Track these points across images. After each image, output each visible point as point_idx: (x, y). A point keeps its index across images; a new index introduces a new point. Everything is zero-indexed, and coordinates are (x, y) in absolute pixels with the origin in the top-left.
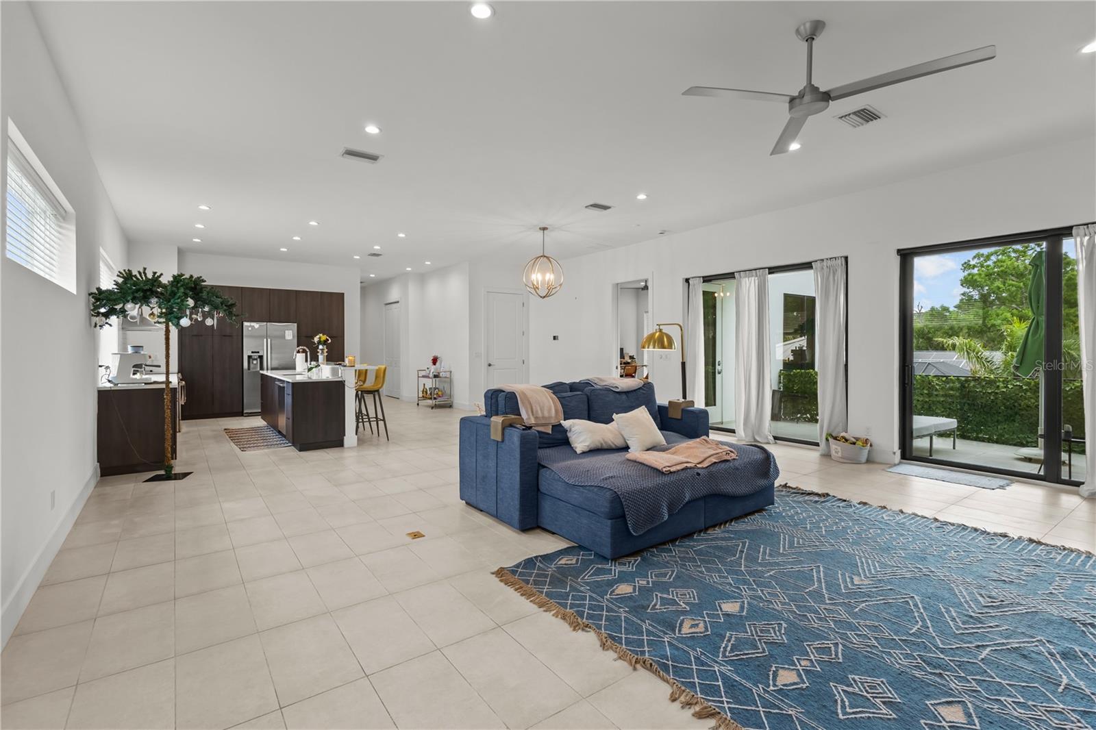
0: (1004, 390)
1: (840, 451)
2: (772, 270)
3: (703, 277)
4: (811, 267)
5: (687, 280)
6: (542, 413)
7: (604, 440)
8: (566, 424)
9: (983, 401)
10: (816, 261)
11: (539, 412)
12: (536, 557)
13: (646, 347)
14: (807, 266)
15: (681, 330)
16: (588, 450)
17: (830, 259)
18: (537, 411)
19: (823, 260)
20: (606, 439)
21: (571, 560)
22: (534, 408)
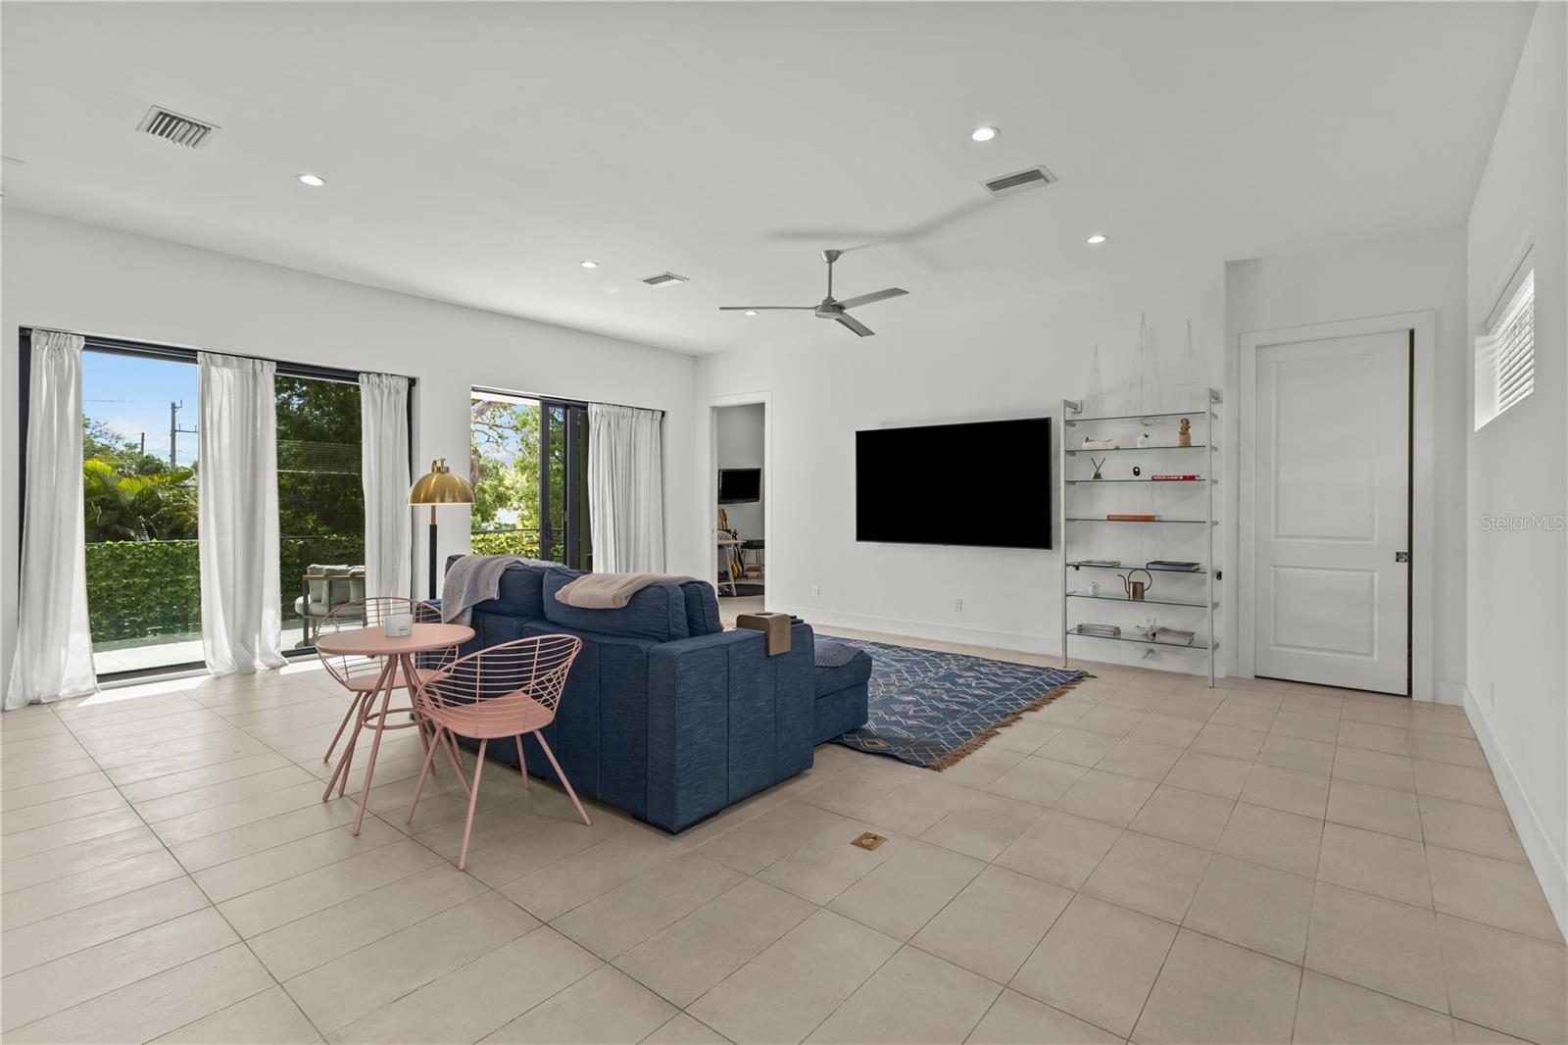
10: (368, 373)
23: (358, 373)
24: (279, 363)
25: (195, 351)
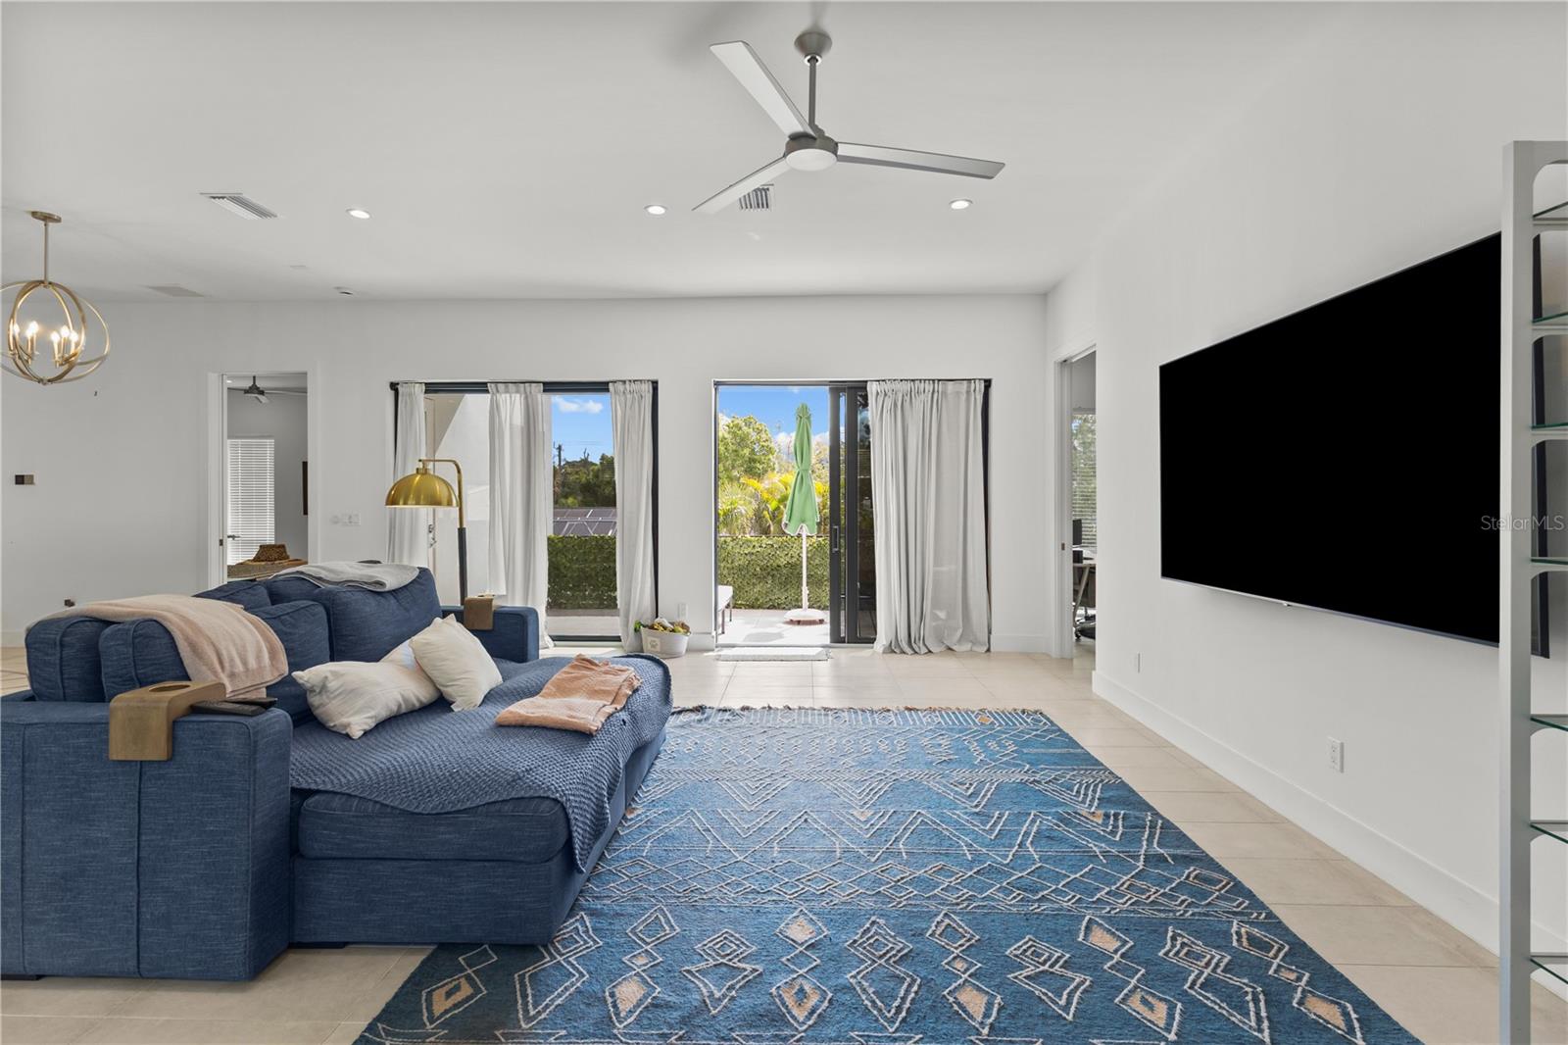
0: (759, 549)
1: (659, 643)
2: (550, 387)
3: (426, 384)
4: (607, 390)
5: (394, 386)
6: (245, 663)
7: (403, 696)
8: (306, 676)
9: (740, 562)
10: (615, 382)
11: (238, 661)
12: (371, 1028)
13: (401, 502)
14: (601, 387)
15: (459, 471)
16: (373, 725)
17: (634, 381)
18: (232, 660)
19: (624, 382)
20: (406, 694)
21: (457, 988)
22: (224, 653)
23: (607, 383)
24: (545, 384)
25: (485, 384)
